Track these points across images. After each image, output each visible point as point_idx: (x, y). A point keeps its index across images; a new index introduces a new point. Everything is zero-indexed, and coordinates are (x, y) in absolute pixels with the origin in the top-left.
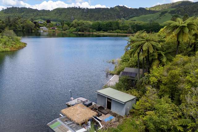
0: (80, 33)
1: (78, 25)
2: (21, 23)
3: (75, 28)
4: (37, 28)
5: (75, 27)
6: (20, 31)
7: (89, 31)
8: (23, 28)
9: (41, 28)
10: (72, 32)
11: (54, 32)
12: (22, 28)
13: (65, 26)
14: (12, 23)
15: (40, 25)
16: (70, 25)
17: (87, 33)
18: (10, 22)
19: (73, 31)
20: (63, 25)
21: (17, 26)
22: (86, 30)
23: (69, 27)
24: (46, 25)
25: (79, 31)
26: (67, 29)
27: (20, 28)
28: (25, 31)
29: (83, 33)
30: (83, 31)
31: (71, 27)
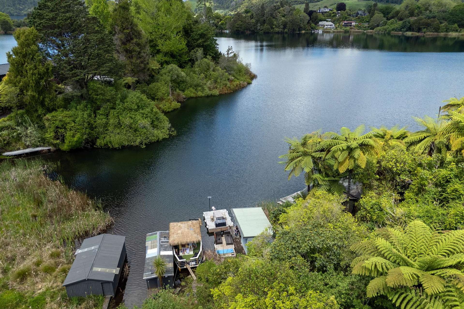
0: (409, 34)
1: (412, 14)
2: (283, 16)
3: (401, 22)
4: (313, 25)
5: (401, 19)
6: (278, 33)
7: (437, 30)
8: (285, 26)
9: (320, 23)
10: (389, 34)
11: (346, 32)
12: (282, 27)
13: (378, 16)
14: (267, 18)
15: (321, 16)
16: (390, 15)
17: (429, 34)
18: (263, 16)
19: (393, 30)
20: (373, 14)
21: (275, 23)
22: (427, 25)
23: (385, 19)
24: (334, 16)
25: (410, 29)
26: (378, 26)
27: (278, 27)
28: (286, 33)
29: (417, 34)
30: (419, 30)
31: (393, 17)
